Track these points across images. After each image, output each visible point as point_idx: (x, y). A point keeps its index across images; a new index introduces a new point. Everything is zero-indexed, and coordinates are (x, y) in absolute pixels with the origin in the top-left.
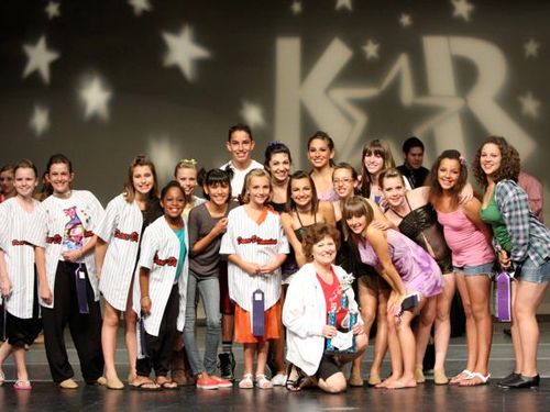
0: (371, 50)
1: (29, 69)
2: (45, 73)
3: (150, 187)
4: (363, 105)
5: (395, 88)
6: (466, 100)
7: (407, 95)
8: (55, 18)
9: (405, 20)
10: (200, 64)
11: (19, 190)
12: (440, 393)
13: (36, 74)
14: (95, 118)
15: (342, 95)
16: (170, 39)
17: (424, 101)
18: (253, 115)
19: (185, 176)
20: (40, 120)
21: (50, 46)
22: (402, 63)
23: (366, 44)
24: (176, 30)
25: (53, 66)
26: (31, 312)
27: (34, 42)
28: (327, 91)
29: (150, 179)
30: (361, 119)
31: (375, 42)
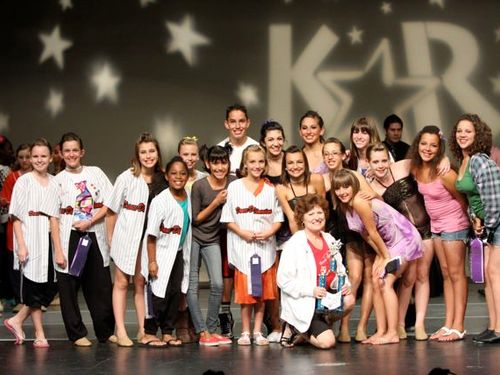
0: (355, 35)
1: (45, 55)
2: (60, 59)
3: (155, 162)
4: (348, 86)
5: (377, 70)
6: (441, 78)
7: (389, 76)
8: (68, 9)
9: (386, 8)
10: (200, 50)
11: (35, 166)
12: (420, 348)
13: (51, 60)
14: (106, 102)
15: (330, 77)
16: (173, 28)
17: (405, 82)
18: (248, 95)
19: (187, 152)
20: (55, 102)
21: (64, 35)
22: (384, 47)
23: (350, 30)
24: (178, 20)
25: (67, 53)
26: (46, 276)
27: (49, 31)
28: (316, 73)
29: (154, 155)
30: (347, 99)
31: (359, 29)
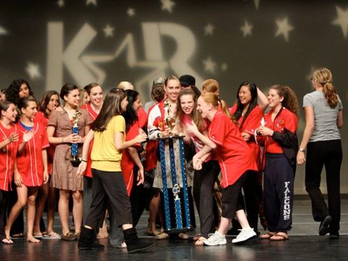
0: (109, 31)
4: (103, 66)
5: (124, 55)
6: (169, 63)
7: (132, 60)
9: (131, 12)
15: (90, 60)
17: (143, 64)
18: (33, 71)
22: (129, 40)
23: (105, 27)
28: (80, 57)
30: (102, 76)
31: (111, 26)
